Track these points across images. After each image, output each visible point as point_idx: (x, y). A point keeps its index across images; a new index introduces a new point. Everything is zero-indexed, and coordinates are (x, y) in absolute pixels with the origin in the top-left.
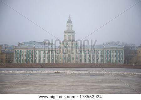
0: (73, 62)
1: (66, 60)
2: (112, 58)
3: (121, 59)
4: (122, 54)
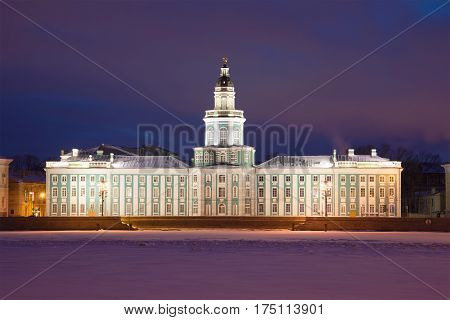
0: (235, 212)
1: (214, 206)
2: (362, 200)
3: (392, 201)
4: (395, 186)
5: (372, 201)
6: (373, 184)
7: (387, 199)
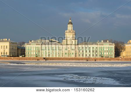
0: (73, 57)
1: (67, 55)
2: (105, 53)
3: (112, 53)
4: (113, 50)
5: (107, 53)
6: (107, 49)
7: (111, 53)
